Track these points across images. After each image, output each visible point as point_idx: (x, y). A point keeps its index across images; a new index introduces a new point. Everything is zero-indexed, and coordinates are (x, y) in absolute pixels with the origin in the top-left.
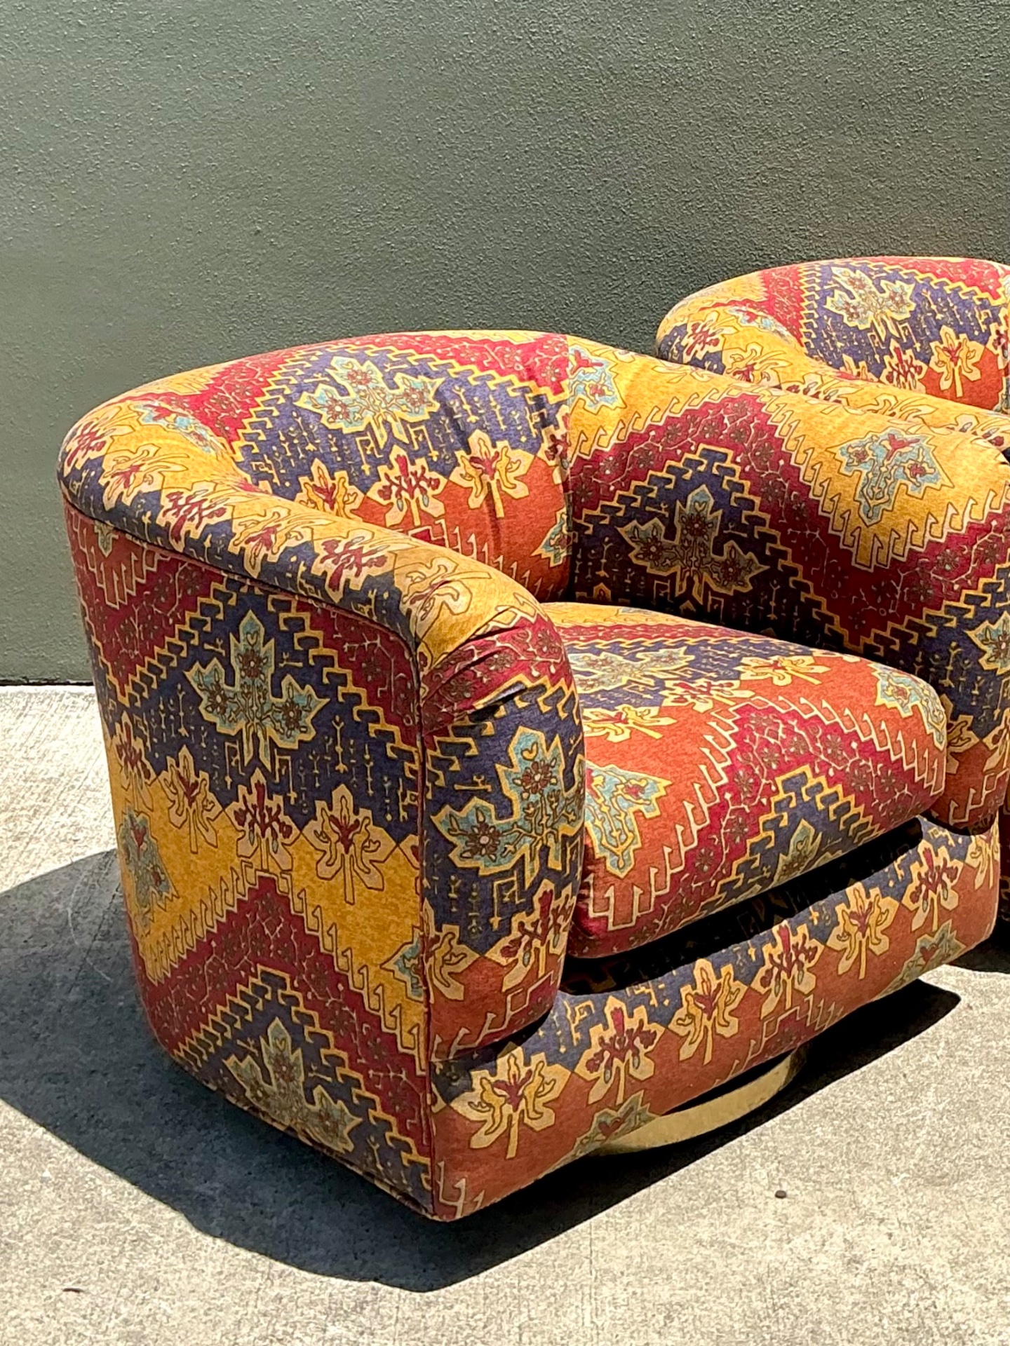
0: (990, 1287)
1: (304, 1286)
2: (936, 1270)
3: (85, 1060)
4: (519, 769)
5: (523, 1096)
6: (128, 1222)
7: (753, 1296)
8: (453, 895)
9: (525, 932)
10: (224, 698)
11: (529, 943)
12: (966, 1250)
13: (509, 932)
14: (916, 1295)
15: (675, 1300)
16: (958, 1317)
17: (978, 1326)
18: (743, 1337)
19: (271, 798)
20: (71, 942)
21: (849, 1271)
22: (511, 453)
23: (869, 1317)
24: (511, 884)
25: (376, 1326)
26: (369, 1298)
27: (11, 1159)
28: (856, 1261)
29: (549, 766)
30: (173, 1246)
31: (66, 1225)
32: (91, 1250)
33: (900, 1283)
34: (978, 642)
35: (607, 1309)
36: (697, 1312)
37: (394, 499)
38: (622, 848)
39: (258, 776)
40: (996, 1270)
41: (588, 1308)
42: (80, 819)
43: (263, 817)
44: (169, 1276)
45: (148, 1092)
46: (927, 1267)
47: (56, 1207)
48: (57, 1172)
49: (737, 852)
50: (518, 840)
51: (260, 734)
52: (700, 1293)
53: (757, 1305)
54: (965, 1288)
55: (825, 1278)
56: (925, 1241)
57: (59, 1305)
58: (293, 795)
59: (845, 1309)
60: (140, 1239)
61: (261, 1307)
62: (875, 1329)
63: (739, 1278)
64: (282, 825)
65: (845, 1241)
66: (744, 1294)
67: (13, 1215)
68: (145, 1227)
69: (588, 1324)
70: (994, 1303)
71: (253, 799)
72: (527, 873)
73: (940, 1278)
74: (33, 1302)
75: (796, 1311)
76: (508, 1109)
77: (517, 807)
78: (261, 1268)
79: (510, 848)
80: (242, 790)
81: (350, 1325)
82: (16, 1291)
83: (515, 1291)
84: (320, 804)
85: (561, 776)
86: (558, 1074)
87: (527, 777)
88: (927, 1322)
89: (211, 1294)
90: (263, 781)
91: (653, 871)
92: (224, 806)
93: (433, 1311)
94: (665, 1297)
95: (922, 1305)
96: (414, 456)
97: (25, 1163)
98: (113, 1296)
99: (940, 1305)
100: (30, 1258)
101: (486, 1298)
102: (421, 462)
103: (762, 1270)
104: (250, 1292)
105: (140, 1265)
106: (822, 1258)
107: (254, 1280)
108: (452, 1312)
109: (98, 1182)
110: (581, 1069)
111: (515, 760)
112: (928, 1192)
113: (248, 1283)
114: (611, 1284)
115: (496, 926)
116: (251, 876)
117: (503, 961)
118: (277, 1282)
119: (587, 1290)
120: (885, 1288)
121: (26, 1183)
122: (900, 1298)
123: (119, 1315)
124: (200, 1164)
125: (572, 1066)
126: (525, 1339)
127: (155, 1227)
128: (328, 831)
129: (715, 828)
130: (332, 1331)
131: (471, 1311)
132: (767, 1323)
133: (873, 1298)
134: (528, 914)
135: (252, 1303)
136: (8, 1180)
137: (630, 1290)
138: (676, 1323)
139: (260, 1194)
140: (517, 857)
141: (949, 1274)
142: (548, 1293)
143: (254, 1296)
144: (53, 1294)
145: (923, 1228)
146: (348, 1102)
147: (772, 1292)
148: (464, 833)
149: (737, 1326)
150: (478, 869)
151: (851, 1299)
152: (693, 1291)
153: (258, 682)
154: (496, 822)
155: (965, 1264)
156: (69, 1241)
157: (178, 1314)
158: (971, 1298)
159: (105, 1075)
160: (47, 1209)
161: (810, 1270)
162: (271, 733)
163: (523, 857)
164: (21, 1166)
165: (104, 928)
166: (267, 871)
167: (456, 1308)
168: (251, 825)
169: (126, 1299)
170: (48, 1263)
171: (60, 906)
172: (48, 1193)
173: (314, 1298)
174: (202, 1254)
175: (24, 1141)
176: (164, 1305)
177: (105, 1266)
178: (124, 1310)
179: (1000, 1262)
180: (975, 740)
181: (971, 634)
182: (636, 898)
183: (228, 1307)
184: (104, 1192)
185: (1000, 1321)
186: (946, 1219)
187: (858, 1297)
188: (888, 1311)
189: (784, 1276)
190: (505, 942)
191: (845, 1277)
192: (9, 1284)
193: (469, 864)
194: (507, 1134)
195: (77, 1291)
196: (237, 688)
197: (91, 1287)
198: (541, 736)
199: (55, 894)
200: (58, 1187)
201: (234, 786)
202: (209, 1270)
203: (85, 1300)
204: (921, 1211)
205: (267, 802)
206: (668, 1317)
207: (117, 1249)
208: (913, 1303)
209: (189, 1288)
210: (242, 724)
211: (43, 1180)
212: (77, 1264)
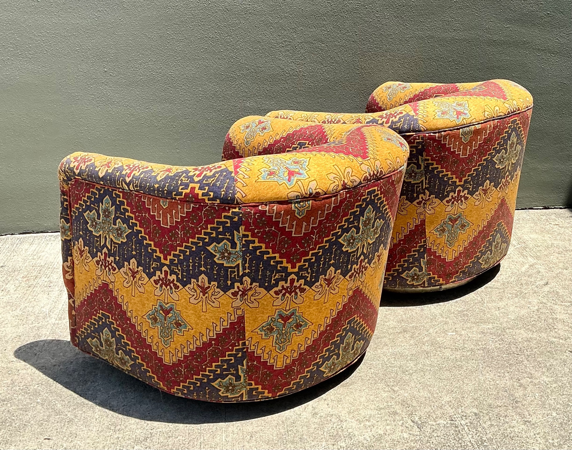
0: (361, 420)
1: (127, 433)
2: (343, 415)
3: (52, 361)
6: (67, 415)
7: (281, 427)
12: (353, 408)
14: (336, 424)
15: (253, 431)
16: (350, 430)
17: (356, 433)
18: (276, 442)
20: (48, 321)
21: (313, 417)
23: (320, 432)
25: (151, 445)
26: (149, 436)
27: (27, 396)
28: (316, 414)
30: (82, 422)
31: (45, 417)
32: (54, 425)
33: (331, 420)
35: (231, 435)
36: (261, 434)
40: (363, 414)
41: (224, 435)
42: (52, 279)
44: (80, 433)
45: (74, 371)
46: (340, 414)
47: (42, 411)
48: (42, 400)
52: (262, 428)
53: (282, 431)
54: (353, 421)
55: (305, 420)
56: (339, 406)
57: (43, 444)
59: (312, 430)
60: (71, 421)
61: (112, 441)
62: (322, 436)
63: (276, 422)
65: (313, 407)
66: (278, 427)
67: (27, 415)
68: (73, 417)
69: (224, 440)
70: (362, 425)
73: (344, 418)
74: (33, 444)
75: (295, 432)
78: (112, 428)
81: (142, 445)
82: (28, 440)
83: (199, 431)
88: (339, 433)
89: (95, 438)
93: (171, 439)
94: (250, 430)
95: (338, 427)
97: (31, 397)
98: (61, 440)
99: (344, 427)
100: (33, 429)
101: (189, 434)
103: (284, 419)
104: (108, 437)
105: (71, 429)
106: (304, 413)
107: (109, 432)
108: (177, 439)
109: (56, 402)
112: (342, 389)
113: (108, 433)
114: (232, 427)
118: (117, 433)
119: (224, 429)
120: (325, 422)
121: (32, 404)
122: (330, 425)
123: (63, 446)
124: (92, 394)
126: (202, 447)
127: (76, 416)
130: (136, 447)
131: (184, 439)
132: (284, 436)
133: (321, 426)
135: (109, 440)
136: (25, 403)
137: (239, 428)
138: (254, 438)
139: (112, 403)
141: (347, 416)
142: (210, 431)
143: (109, 438)
144: (40, 441)
145: (339, 401)
147: (287, 426)
149: (274, 438)
151: (314, 427)
152: (260, 427)
155: (353, 412)
156: (46, 423)
157: (83, 445)
158: (354, 424)
159: (59, 366)
160: (39, 412)
161: (300, 418)
164: (30, 398)
165: (60, 316)
167: (179, 438)
169: (66, 441)
170: (39, 430)
171: (44, 309)
172: (39, 407)
173: (130, 437)
174: (92, 424)
175: (31, 390)
176: (78, 442)
177: (58, 430)
178: (65, 445)
179: (365, 411)
183: (101, 442)
184: (58, 406)
185: (364, 431)
186: (347, 398)
187: (316, 426)
188: (326, 430)
189: (291, 420)
191: (312, 419)
192: (25, 438)
195: (49, 439)
197: (53, 438)
199: (43, 306)
200: (42, 405)
202: (94, 430)
203: (51, 442)
204: (339, 396)
206: (252, 436)
207: (63, 424)
208: (335, 426)
209: (87, 436)
211: (37, 403)
212: (49, 430)
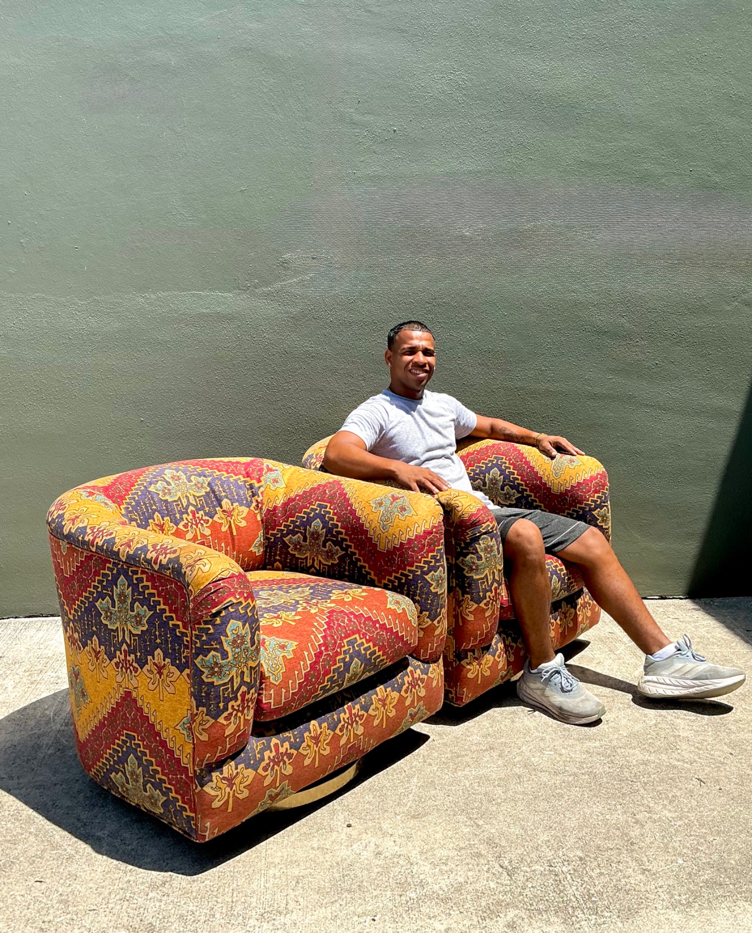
0: (436, 863)
1: (140, 876)
2: (413, 856)
3: (53, 779)
4: (231, 638)
5: (234, 783)
6: (66, 850)
7: (335, 871)
8: (203, 694)
9: (234, 710)
10: (111, 613)
11: (236, 715)
12: (426, 846)
13: (227, 710)
14: (405, 868)
15: (301, 874)
16: (422, 877)
17: (430, 880)
18: (329, 890)
19: (129, 656)
20: (51, 727)
21: (376, 858)
22: (239, 508)
23: (384, 879)
24: (228, 688)
25: (170, 892)
26: (168, 880)
27: (17, 824)
28: (379, 853)
29: (244, 636)
30: (84, 860)
31: (38, 853)
32: (48, 863)
33: (398, 862)
34: (429, 580)
35: (271, 879)
36: (310, 879)
37: (189, 528)
38: (277, 672)
39: (124, 647)
40: (439, 855)
41: (263, 879)
42: (60, 674)
43: (126, 664)
44: (81, 874)
45: (79, 792)
46: (410, 855)
47: (35, 845)
48: (37, 829)
49: (327, 672)
50: (230, 669)
51: (125, 628)
52: (312, 871)
53: (336, 875)
54: (425, 864)
55: (366, 862)
56: (409, 844)
57: (32, 888)
58: (139, 654)
59: (374, 875)
60: (70, 858)
61: (121, 886)
62: (386, 884)
63: (329, 863)
64: (134, 667)
65: (375, 845)
66: (331, 870)
67: (16, 849)
68: (73, 852)
69: (262, 887)
70: (437, 870)
71: (122, 657)
72: (235, 684)
73: (415, 860)
74: (21, 888)
75: (353, 877)
76: (228, 789)
77: (230, 655)
78: (122, 868)
79: (227, 672)
80: (118, 653)
81: (159, 892)
82: (14, 883)
83: (232, 874)
84: (149, 658)
85: (249, 641)
86: (250, 773)
87: (234, 641)
88: (408, 879)
89: (99, 881)
90: (127, 649)
91: (291, 682)
92: (111, 661)
93: (195, 884)
94: (297, 873)
95: (407, 872)
96: (198, 510)
97: (23, 826)
98: (56, 884)
99: (414, 871)
100: (21, 868)
101: (219, 877)
102: (201, 512)
103: (339, 859)
104: (116, 880)
105: (70, 869)
106: (365, 852)
107: (118, 874)
108: (204, 884)
109: (54, 833)
110: (260, 771)
111: (229, 634)
112: (412, 822)
113: (116, 875)
114: (273, 869)
115: (221, 708)
116: (122, 691)
117: (225, 723)
118: (129, 874)
119: (263, 872)
120: (391, 865)
121: (23, 834)
122: (397, 869)
123: (58, 892)
124: (99, 823)
125: (256, 770)
126: (234, 895)
127: (77, 852)
128: (153, 669)
129: (316, 662)
130: (151, 895)
131: (212, 884)
132: (339, 883)
133: (386, 870)
134: (236, 702)
135: (117, 884)
136: (15, 833)
137: (282, 871)
138: (301, 885)
139: (124, 835)
140: (231, 676)
141: (419, 857)
142: (246, 874)
143: (118, 881)
144: (30, 884)
145: (409, 837)
146: (161, 790)
147: (343, 869)
148: (208, 667)
149: (327, 885)
150: (213, 682)
151: (376, 871)
152: (309, 870)
153: (125, 606)
154: (221, 662)
155: (426, 853)
156: (39, 860)
157: (83, 890)
158: (427, 868)
159: (61, 785)
160: (31, 846)
161: (360, 859)
162: (130, 627)
163: (233, 676)
164: (21, 827)
165: (66, 721)
166: (128, 688)
167: (206, 883)
168: (122, 668)
169: (62, 884)
170: (29, 869)
171: (47, 712)
172: (32, 838)
173: (144, 881)
174: (97, 863)
175: (24, 816)
176: (78, 886)
177: (54, 870)
178: (60, 890)
179: (441, 851)
180: (430, 622)
181: (426, 577)
182: (283, 694)
183: (106, 887)
184: (57, 837)
185: (440, 878)
186: (419, 833)
187: (380, 870)
188: (392, 875)
189: (348, 861)
190: (226, 714)
191: (374, 861)
192: (11, 880)
193: (210, 680)
194: (227, 801)
195: (41, 882)
196: (116, 609)
197: (47, 880)
198: (240, 624)
199: (46, 707)
200: (36, 835)
201: (115, 651)
202: (99, 870)
203: (44, 886)
204: (408, 830)
205: (128, 658)
206: (298, 882)
207: (60, 862)
208: (403, 871)
209: (90, 878)
210: (118, 624)
211: (30, 833)
212: (42, 870)
